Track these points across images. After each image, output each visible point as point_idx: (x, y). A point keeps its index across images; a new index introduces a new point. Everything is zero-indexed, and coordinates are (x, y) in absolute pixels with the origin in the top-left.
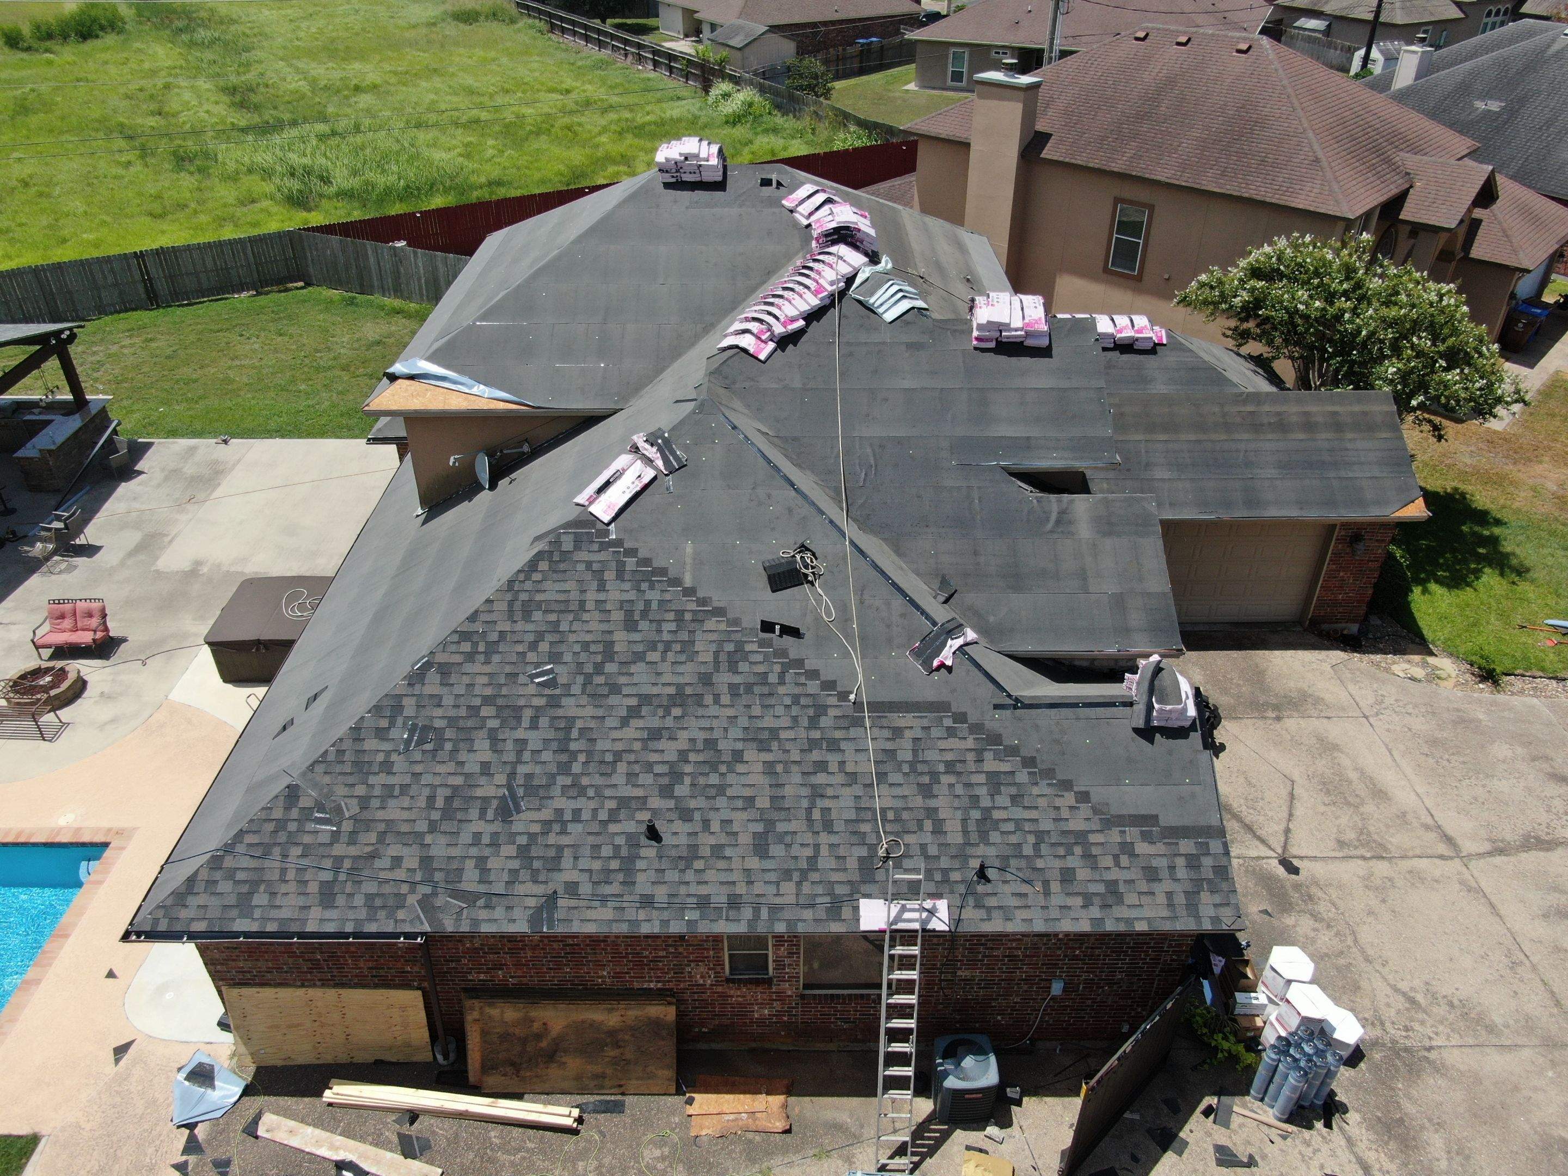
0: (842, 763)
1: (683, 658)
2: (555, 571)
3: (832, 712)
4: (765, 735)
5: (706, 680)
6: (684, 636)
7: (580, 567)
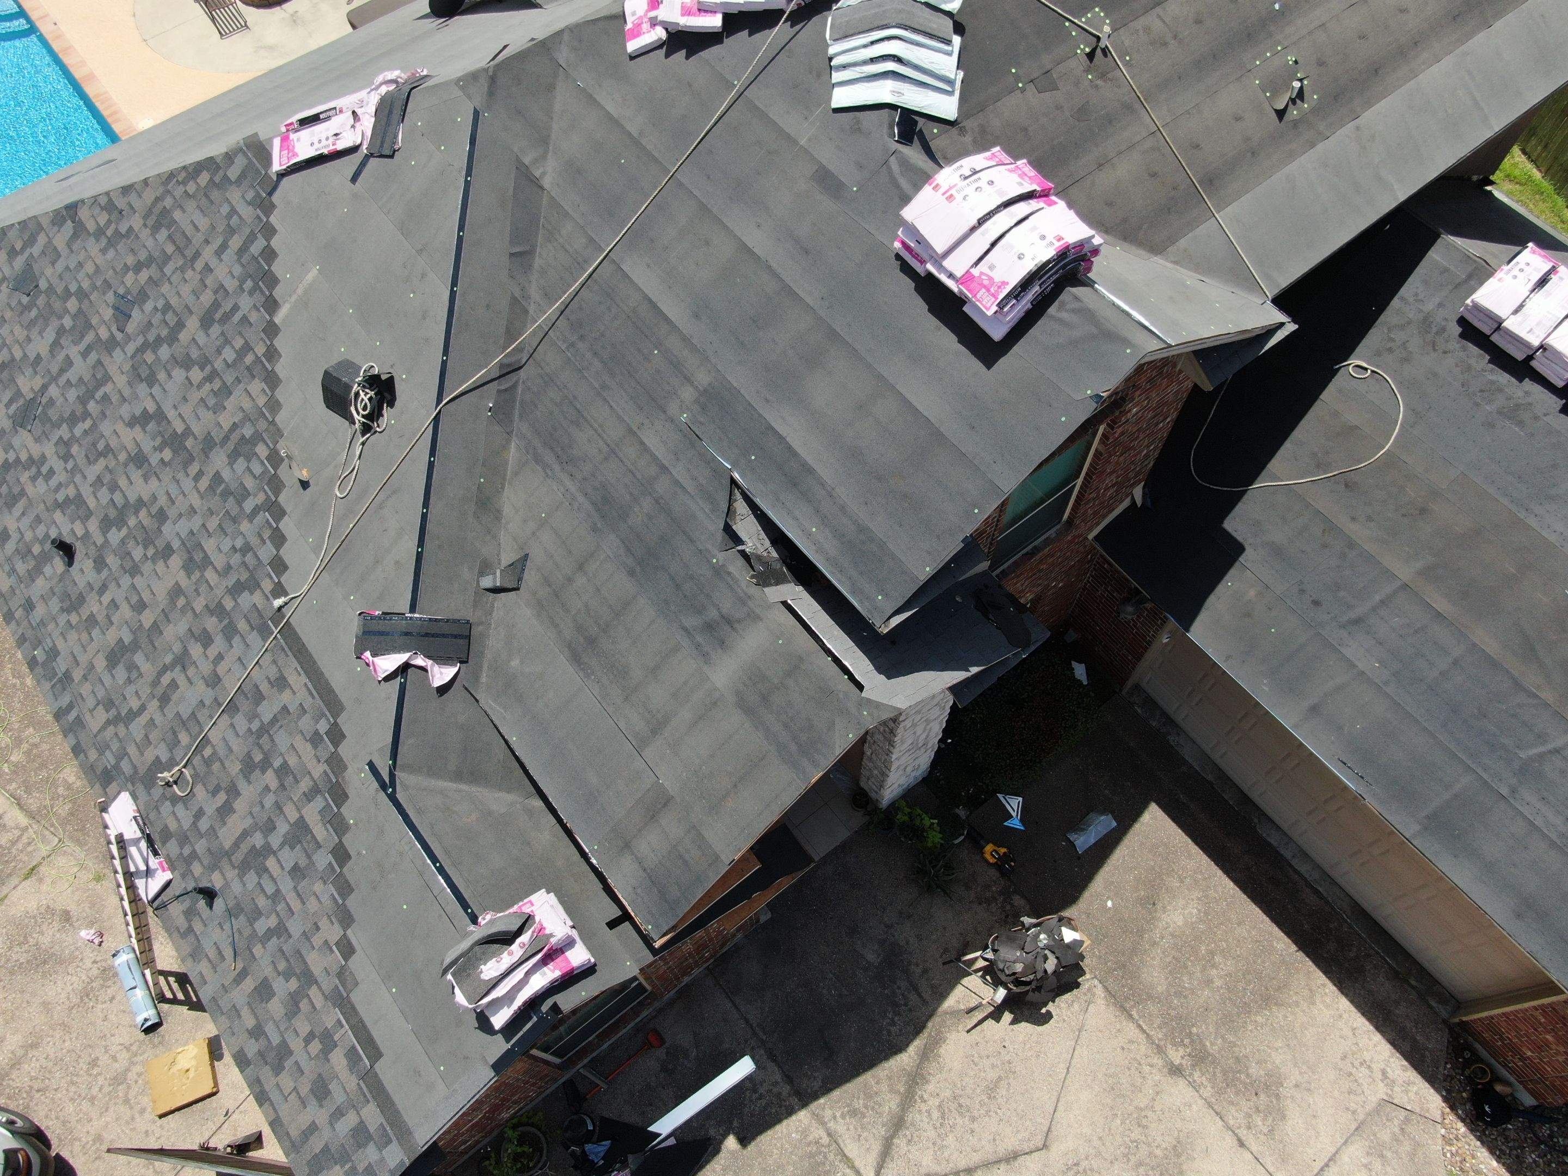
0: (220, 657)
1: (211, 402)
2: (206, 195)
3: (257, 598)
4: (198, 557)
5: (209, 444)
6: (229, 379)
7: (225, 209)
